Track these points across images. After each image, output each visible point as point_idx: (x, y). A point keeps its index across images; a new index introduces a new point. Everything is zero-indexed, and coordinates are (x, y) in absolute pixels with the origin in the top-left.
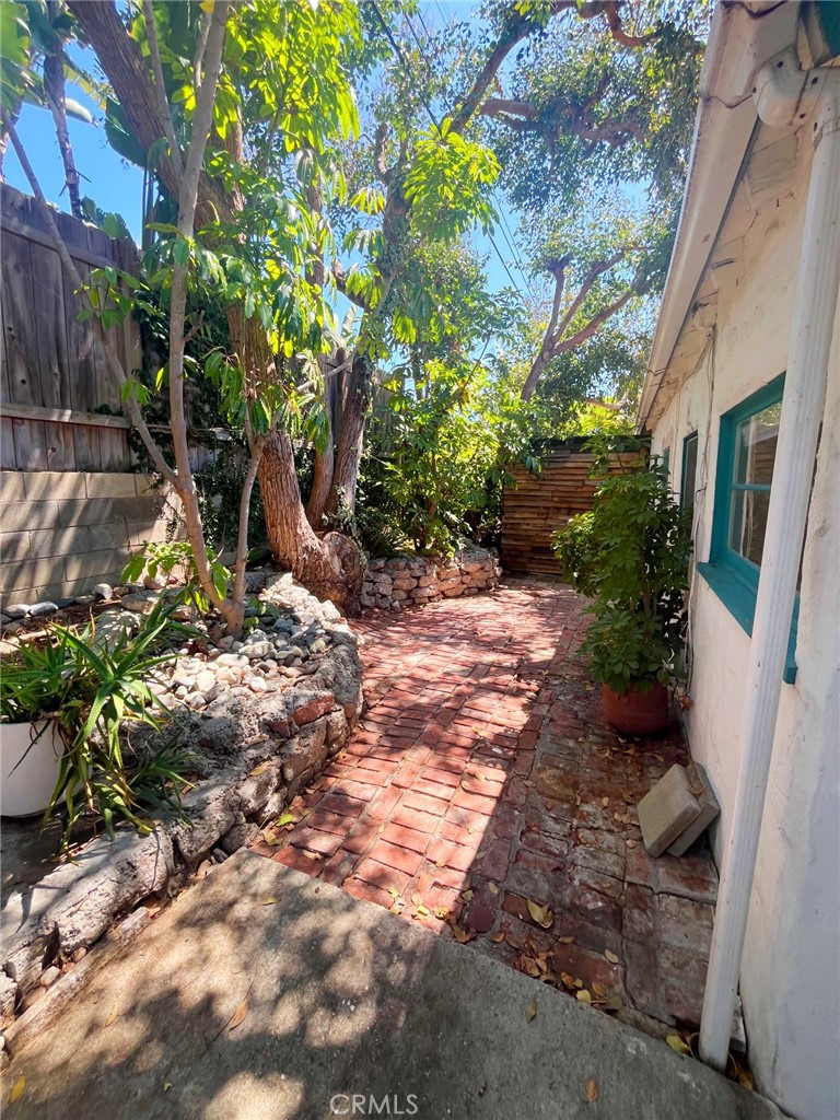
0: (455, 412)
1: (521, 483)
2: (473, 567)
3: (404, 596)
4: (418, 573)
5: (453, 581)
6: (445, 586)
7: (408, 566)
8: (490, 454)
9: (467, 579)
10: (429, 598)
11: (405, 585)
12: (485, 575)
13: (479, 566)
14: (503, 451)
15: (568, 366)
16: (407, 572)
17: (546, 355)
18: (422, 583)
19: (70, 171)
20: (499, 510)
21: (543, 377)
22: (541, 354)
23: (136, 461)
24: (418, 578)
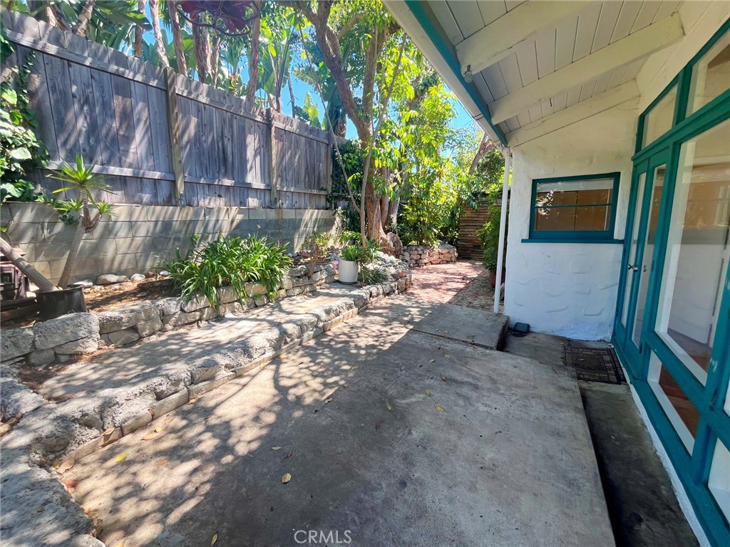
0: (436, 182)
1: (468, 214)
2: (445, 251)
3: (415, 262)
4: (421, 253)
5: (436, 257)
6: (432, 259)
7: (416, 250)
8: (454, 200)
9: (442, 256)
10: (425, 264)
11: (415, 257)
12: (450, 256)
13: (447, 251)
14: (459, 199)
15: (493, 155)
16: (416, 252)
17: (482, 151)
18: (422, 257)
19: (292, 96)
20: (457, 228)
21: (480, 161)
22: (479, 151)
23: (328, 206)
24: (421, 255)
